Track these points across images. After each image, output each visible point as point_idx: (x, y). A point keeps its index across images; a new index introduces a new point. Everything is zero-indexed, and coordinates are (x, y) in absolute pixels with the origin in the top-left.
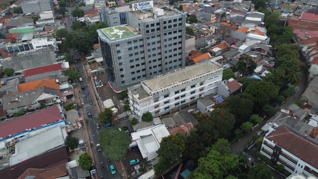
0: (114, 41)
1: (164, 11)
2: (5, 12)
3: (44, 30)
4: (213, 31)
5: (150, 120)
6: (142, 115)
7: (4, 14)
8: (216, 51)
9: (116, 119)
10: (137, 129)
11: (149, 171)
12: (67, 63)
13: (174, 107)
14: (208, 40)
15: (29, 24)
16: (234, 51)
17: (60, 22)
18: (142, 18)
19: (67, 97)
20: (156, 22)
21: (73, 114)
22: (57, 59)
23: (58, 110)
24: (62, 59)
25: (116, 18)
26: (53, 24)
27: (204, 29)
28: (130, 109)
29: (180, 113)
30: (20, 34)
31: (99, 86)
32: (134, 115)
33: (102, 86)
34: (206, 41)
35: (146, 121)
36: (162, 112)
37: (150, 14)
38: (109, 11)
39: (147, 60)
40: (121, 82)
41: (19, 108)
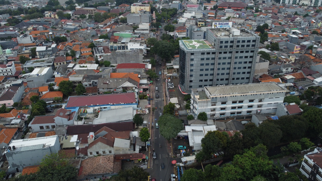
0: (190, 50)
1: (241, 32)
2: (114, 20)
3: (139, 37)
4: (292, 61)
5: (204, 119)
6: (198, 114)
7: (113, 22)
8: (288, 78)
9: (177, 113)
10: (191, 124)
11: (191, 156)
12: (151, 65)
13: (229, 115)
14: (284, 67)
15: (130, 31)
16: (309, 81)
17: (153, 34)
18: (219, 35)
19: (143, 90)
20: (231, 40)
21: (145, 103)
22: (143, 60)
23: (135, 96)
24: (147, 62)
25: (200, 35)
26: (147, 34)
27: (283, 57)
28: (190, 108)
29: (233, 121)
30: (121, 37)
31: (171, 87)
32: (192, 114)
33: (173, 88)
34: (282, 68)
35: (200, 119)
36: (217, 116)
37: (227, 33)
38: (195, 29)
39: (216, 71)
40: (189, 86)
41: (108, 89)
